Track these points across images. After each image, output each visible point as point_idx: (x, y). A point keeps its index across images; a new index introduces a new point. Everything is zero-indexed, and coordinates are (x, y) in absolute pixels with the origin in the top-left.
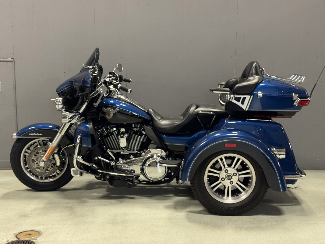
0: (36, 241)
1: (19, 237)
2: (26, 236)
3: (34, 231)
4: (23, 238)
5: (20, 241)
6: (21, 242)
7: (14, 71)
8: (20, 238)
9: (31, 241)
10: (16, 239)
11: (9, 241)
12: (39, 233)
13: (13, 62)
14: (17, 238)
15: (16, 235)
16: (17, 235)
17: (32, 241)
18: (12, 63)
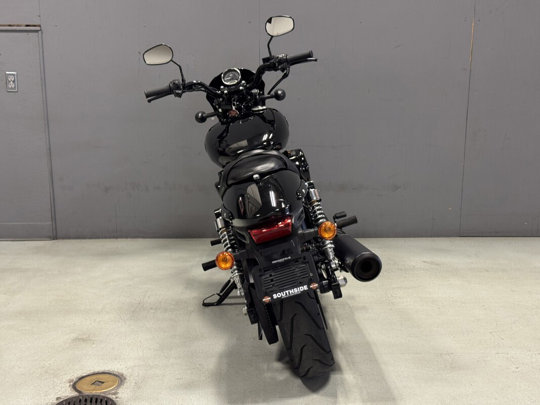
0: (116, 398)
1: (80, 390)
2: (93, 386)
3: (109, 373)
4: (88, 390)
5: (83, 396)
6: (86, 400)
7: (41, 50)
8: (82, 390)
9: (107, 398)
10: (75, 394)
11: (60, 398)
12: (120, 379)
13: (40, 32)
14: (77, 390)
15: (71, 383)
16: (75, 383)
17: (109, 396)
18: (36, 34)
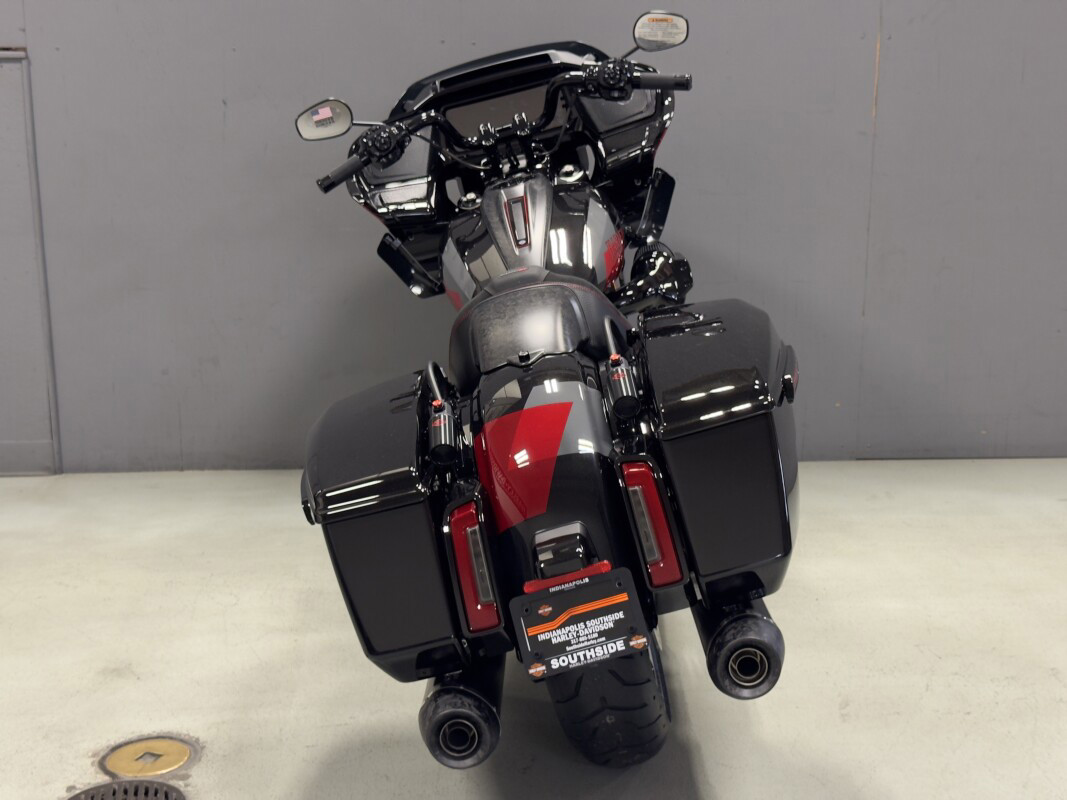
1: (112, 770)
2: (141, 760)
3: (171, 738)
5: (120, 784)
6: (126, 792)
7: (27, 97)
8: (117, 772)
9: (167, 785)
10: (102, 779)
11: (74, 787)
12: (193, 748)
13: (24, 62)
14: (107, 772)
16: (104, 758)
18: (18, 66)
